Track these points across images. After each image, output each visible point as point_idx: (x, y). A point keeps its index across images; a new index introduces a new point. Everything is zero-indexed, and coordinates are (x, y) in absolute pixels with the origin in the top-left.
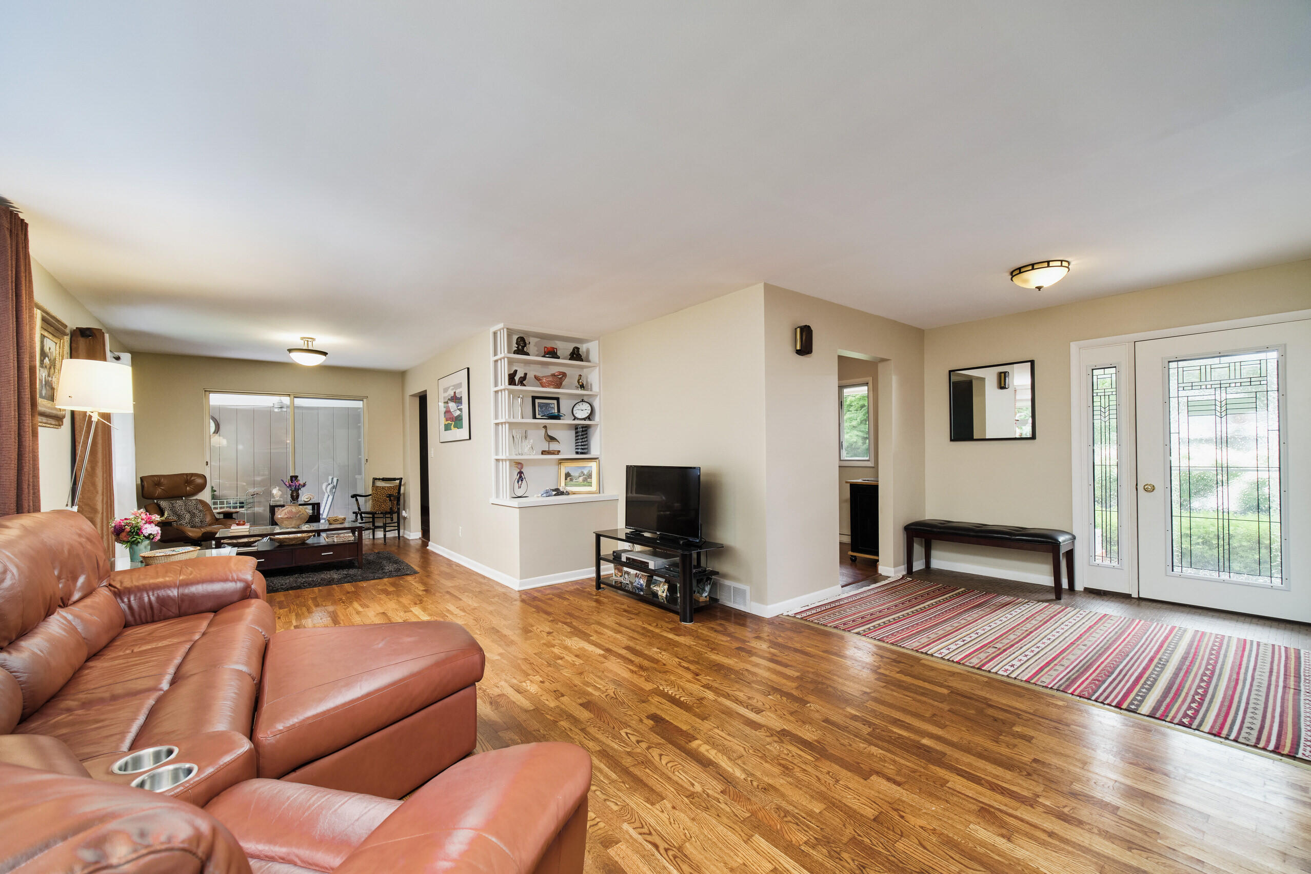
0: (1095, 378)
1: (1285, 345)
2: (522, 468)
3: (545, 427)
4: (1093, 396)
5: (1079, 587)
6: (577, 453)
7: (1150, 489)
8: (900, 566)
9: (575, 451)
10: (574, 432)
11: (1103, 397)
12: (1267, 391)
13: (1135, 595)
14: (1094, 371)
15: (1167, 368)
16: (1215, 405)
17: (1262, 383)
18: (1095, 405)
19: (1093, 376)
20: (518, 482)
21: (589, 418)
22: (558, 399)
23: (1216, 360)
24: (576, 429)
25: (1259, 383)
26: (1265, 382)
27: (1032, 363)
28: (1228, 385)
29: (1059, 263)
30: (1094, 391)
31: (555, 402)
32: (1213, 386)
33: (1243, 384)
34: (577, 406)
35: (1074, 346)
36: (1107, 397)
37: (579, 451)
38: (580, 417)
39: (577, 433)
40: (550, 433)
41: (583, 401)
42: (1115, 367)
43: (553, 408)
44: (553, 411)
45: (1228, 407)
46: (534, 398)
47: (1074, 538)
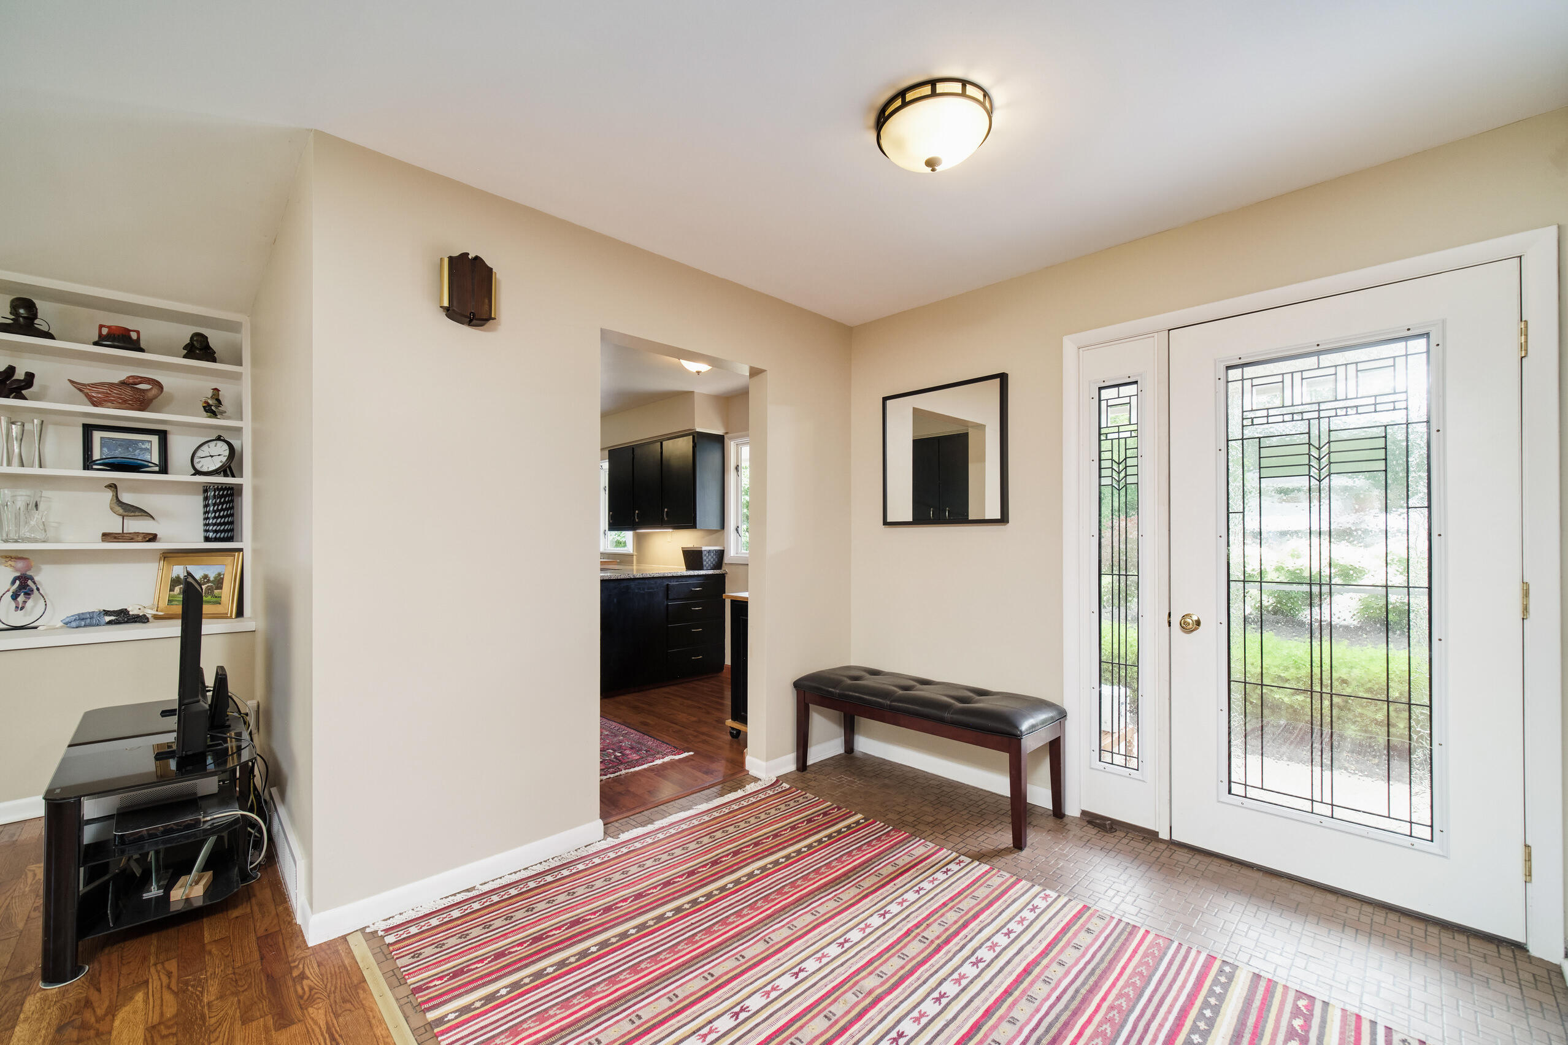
0: (1104, 404)
1: (1444, 322)
2: (29, 568)
3: (113, 487)
4: (1100, 440)
5: (1072, 809)
6: (207, 539)
7: (1190, 626)
8: (786, 754)
9: (202, 535)
10: (201, 498)
11: (1116, 442)
12: (1407, 424)
13: (1164, 835)
14: (1103, 391)
15: (1223, 381)
16: (1309, 455)
17: (1398, 405)
18: (1103, 457)
19: (1100, 400)
20: (15, 597)
21: (226, 470)
22: (163, 435)
23: (1312, 361)
24: (206, 491)
25: (1391, 406)
26: (1403, 405)
27: (1003, 378)
28: (1333, 413)
29: (957, 87)
30: (1103, 431)
31: (155, 439)
32: (1306, 416)
33: (1360, 410)
34: (205, 447)
35: (1069, 345)
36: (1122, 441)
37: (211, 535)
38: (205, 469)
39: (206, 499)
40: (127, 498)
41: (219, 438)
42: (1136, 382)
43: (150, 451)
44: (147, 457)
45: (1334, 457)
46: (88, 430)
47: (1063, 715)
